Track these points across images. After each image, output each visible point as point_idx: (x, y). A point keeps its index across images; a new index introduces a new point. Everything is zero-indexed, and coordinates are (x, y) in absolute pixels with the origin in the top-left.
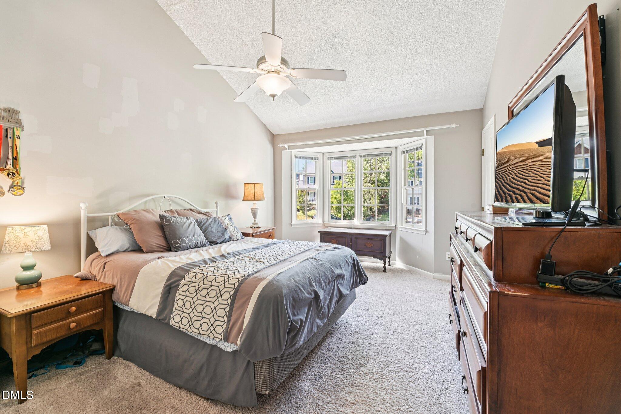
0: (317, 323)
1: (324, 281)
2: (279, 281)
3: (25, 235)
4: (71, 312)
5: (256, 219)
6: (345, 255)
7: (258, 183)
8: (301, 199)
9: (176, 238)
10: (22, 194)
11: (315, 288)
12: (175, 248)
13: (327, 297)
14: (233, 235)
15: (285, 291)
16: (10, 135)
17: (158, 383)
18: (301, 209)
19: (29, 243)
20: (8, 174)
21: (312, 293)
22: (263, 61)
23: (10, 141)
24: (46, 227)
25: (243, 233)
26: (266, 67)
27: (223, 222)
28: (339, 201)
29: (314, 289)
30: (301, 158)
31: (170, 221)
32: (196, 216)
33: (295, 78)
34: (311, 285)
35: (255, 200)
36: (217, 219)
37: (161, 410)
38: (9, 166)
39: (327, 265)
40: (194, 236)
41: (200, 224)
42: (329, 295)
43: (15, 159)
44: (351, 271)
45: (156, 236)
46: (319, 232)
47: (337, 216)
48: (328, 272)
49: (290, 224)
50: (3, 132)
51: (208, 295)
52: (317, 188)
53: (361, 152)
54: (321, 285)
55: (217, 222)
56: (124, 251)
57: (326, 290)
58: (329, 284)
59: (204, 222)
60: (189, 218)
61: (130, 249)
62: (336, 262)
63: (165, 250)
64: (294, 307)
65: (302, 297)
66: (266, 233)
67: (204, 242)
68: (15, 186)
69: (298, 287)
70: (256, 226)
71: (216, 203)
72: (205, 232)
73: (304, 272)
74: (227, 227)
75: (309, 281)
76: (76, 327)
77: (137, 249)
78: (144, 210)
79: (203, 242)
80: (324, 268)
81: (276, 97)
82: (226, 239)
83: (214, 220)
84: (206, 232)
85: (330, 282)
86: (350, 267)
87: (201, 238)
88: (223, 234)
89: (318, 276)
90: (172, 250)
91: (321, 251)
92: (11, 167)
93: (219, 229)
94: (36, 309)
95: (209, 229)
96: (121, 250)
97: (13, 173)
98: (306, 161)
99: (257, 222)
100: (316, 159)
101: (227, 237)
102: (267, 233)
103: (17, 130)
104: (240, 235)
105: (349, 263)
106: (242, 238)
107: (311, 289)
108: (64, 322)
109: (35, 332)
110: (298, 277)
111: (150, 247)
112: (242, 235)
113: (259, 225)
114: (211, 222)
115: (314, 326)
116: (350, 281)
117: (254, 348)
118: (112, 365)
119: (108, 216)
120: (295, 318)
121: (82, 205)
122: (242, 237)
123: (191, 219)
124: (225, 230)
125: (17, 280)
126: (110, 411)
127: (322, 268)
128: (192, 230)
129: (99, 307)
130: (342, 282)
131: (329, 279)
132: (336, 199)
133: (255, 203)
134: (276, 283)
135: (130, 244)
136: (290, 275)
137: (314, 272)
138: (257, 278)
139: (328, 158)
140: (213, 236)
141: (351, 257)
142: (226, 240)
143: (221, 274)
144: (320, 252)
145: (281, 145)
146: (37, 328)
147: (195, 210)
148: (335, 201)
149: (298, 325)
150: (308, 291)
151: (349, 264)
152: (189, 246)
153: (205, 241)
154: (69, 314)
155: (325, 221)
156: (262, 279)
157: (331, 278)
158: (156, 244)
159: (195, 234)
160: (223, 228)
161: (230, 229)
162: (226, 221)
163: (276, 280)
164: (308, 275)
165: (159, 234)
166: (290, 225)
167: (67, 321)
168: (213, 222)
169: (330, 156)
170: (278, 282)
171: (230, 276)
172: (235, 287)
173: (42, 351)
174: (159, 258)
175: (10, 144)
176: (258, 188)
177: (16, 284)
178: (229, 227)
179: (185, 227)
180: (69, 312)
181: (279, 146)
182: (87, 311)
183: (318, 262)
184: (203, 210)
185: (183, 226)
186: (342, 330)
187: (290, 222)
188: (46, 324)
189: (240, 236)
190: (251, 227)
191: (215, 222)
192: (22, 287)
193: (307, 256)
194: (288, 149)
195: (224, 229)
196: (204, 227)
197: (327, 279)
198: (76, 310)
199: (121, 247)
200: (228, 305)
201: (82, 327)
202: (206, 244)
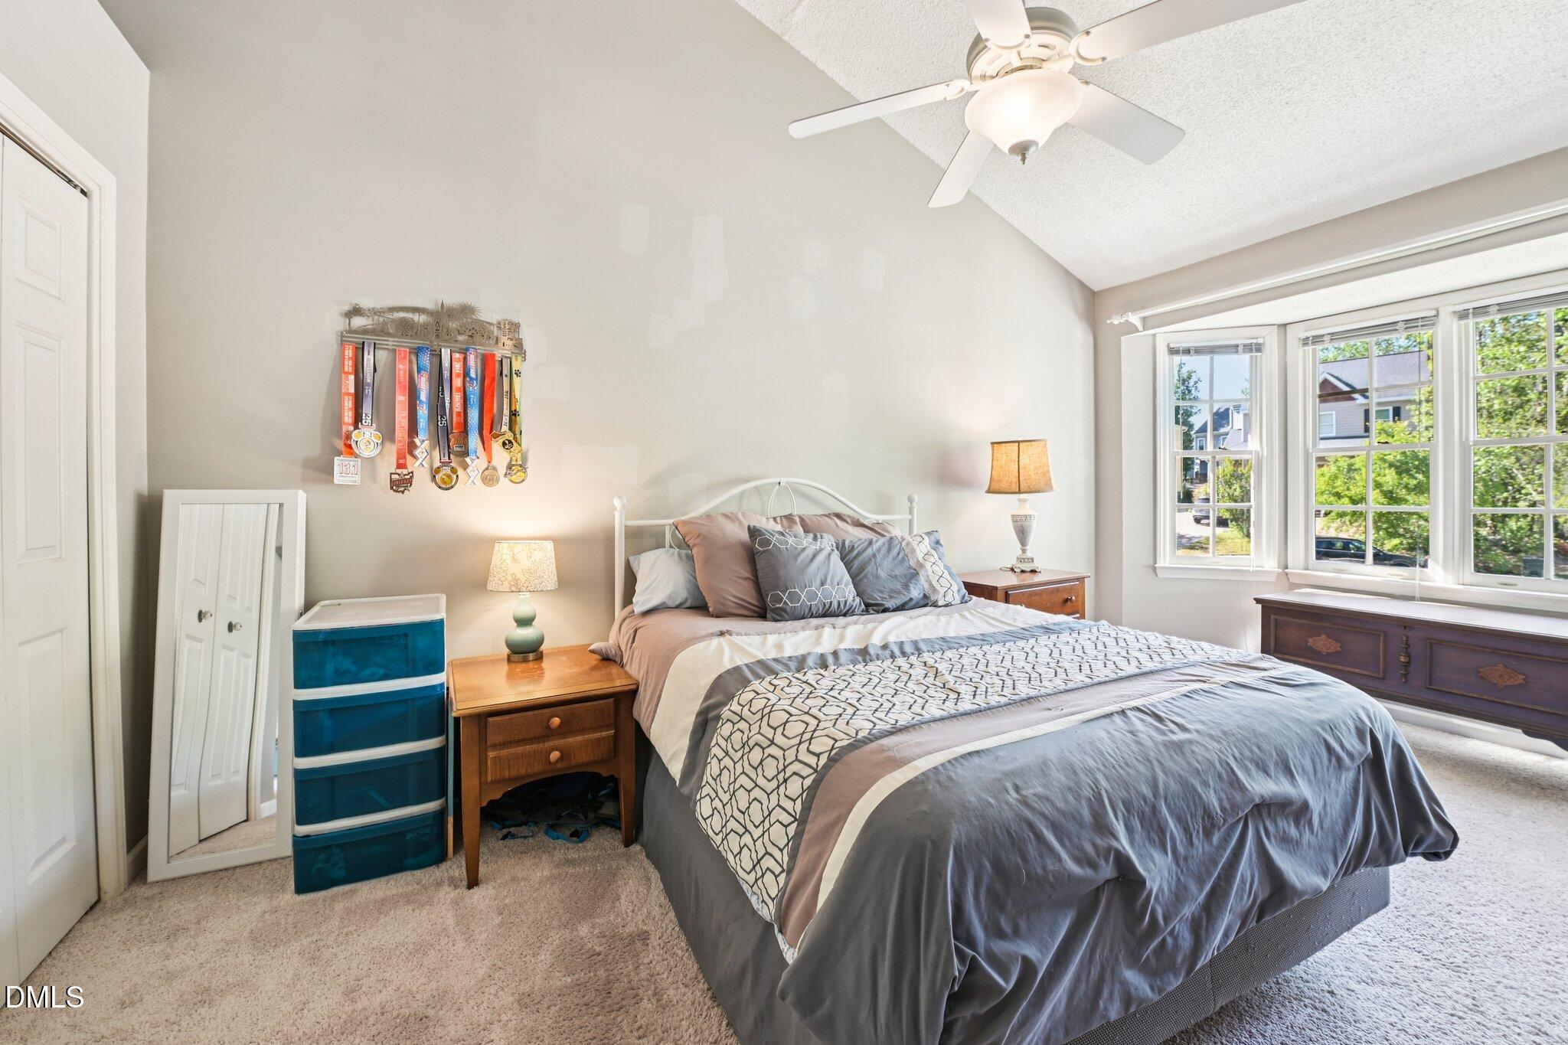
0: (1124, 983)
1: (1180, 820)
2: (951, 785)
3: (514, 559)
4: (552, 727)
5: (1028, 547)
6: (1323, 716)
7: (1031, 441)
8: (1233, 488)
9: (777, 587)
10: (523, 480)
11: (1124, 844)
12: (775, 611)
13: (1193, 887)
14: (934, 590)
15: (957, 832)
16: (506, 371)
17: (680, 953)
18: (1235, 519)
19: (520, 575)
20: (504, 444)
21: (1102, 862)
22: (981, 46)
23: (506, 381)
24: (549, 546)
25: (968, 586)
26: (990, 63)
27: (914, 550)
28: (1391, 492)
29: (1109, 849)
30: (1192, 352)
31: (767, 542)
32: (847, 533)
33: (1100, 62)
34: (1101, 826)
35: (1020, 492)
36: (896, 542)
37: (651, 1038)
38: (505, 428)
39: (1210, 751)
40: (822, 584)
41: (846, 554)
42: (1201, 882)
43: (514, 414)
44: (1356, 789)
45: (735, 579)
46: (1258, 601)
47: (1383, 544)
48: (1205, 784)
49: (1148, 567)
50: (497, 365)
51: (761, 766)
52: (1258, 449)
53: (1454, 297)
54: (1162, 830)
55: (895, 552)
56: (677, 607)
57: (1186, 859)
58: (1208, 834)
59: (860, 547)
60: (819, 536)
61: (688, 604)
62: (1264, 746)
63: (755, 615)
64: (997, 901)
65: (1044, 868)
66: (1052, 592)
67: (848, 604)
68: (513, 465)
69: (1031, 826)
70: (1027, 567)
71: (910, 500)
72: (857, 577)
73: (1078, 766)
74: (921, 566)
75: (1091, 807)
76: (561, 759)
77: (699, 606)
78: (725, 516)
79: (846, 602)
80: (1189, 764)
81: (1032, 150)
82: (911, 599)
83: (886, 546)
84: (860, 577)
85: (1213, 825)
86: (1348, 777)
87: (848, 593)
88: (906, 586)
89: (1146, 790)
90: (768, 616)
91: (1204, 686)
92: (508, 431)
93: (898, 572)
94: (498, 708)
95: (870, 569)
96: (671, 604)
97: (510, 442)
98: (1212, 359)
99: (1029, 554)
100: (1251, 351)
101: (915, 593)
102: (1058, 590)
103: (517, 360)
104: (959, 591)
105: (1343, 755)
106: (963, 601)
107: (1094, 845)
108: (541, 745)
109: (491, 754)
110: (1044, 786)
111: (722, 604)
112: (964, 591)
113: (1036, 565)
114: (879, 550)
115: (1105, 995)
116: (1346, 833)
117: (828, 1002)
118: (624, 863)
119: (664, 525)
120: (1001, 947)
121: (617, 503)
122: (964, 597)
123: (825, 540)
124: (913, 575)
125: (509, 645)
126: (569, 980)
127: (1179, 759)
128: (818, 568)
129: (607, 727)
130: (1293, 832)
131: (1208, 813)
132: (1378, 485)
133: (1024, 501)
134: (938, 789)
135: (689, 592)
136: (1008, 767)
137: (1128, 774)
138: (885, 754)
139: (1304, 340)
140: (879, 588)
141: (1360, 733)
142: (913, 603)
143: (806, 713)
144: (1195, 691)
145: (1116, 321)
146: (495, 746)
147: (849, 516)
148: (1373, 495)
149: (1007, 980)
150: (1082, 849)
151: (1339, 759)
152: (807, 611)
153: (854, 601)
154: (549, 733)
155: (1289, 565)
156: (897, 763)
157: (1223, 809)
158: (735, 597)
159: (826, 579)
160: (910, 567)
161: (930, 573)
162: (922, 548)
163: (942, 778)
164: (1096, 782)
165: (745, 573)
166: (1151, 571)
167: (547, 744)
168: (884, 550)
169: (1309, 334)
170: (947, 788)
171: (822, 725)
172: (817, 766)
173: (507, 795)
174: (722, 634)
175: (506, 388)
176: (1029, 458)
177: (507, 651)
178: (928, 565)
179: (802, 561)
180: (548, 727)
181: (1112, 323)
182: (582, 731)
183: (1163, 733)
184: (870, 518)
185: (796, 557)
186: (1300, 1020)
187: (1151, 562)
188: (511, 743)
189: (956, 595)
190: (1012, 570)
191: (889, 549)
192: (515, 657)
193: (1130, 698)
194: (1141, 329)
195: (912, 571)
196: (856, 564)
197: (1200, 812)
198: (560, 726)
199: (670, 596)
200: (796, 819)
201: (573, 763)
202: (855, 608)
